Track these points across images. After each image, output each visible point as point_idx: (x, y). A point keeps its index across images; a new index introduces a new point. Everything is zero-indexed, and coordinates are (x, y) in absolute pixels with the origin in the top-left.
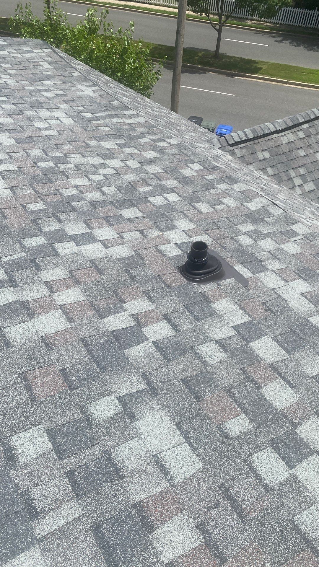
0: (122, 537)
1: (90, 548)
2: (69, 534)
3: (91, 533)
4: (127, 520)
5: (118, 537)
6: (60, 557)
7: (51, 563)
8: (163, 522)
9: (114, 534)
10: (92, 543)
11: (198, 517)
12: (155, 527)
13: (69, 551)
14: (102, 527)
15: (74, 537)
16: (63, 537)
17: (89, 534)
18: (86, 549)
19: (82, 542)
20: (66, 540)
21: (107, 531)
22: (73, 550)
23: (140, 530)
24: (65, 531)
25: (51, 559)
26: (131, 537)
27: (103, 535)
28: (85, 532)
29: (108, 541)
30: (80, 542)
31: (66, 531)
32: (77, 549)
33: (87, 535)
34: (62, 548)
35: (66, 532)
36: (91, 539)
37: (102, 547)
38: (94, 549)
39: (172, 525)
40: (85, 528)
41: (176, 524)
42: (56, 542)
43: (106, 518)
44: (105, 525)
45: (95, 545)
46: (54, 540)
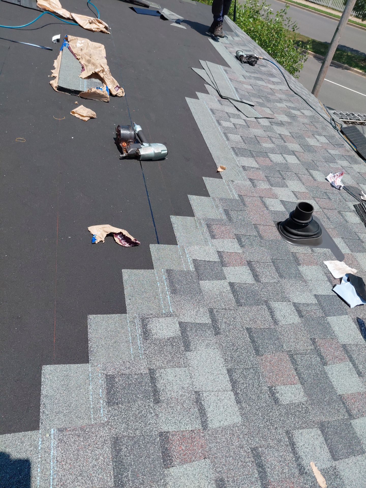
0: (138, 460)
1: (103, 458)
2: (89, 435)
3: (109, 443)
4: (149, 445)
5: (133, 459)
6: (73, 454)
7: (62, 456)
8: (183, 462)
9: (131, 453)
10: (107, 454)
11: (220, 471)
12: (174, 464)
13: (83, 452)
14: (121, 442)
15: (92, 441)
16: (82, 436)
17: (107, 443)
18: (99, 457)
19: (98, 449)
20: (84, 440)
21: (126, 447)
22: (87, 452)
23: (158, 461)
24: (86, 431)
26: (146, 464)
27: (120, 450)
28: (105, 440)
29: (123, 458)
30: (97, 447)
32: (91, 453)
33: (106, 443)
34: (78, 446)
36: (107, 450)
37: (116, 462)
38: (107, 460)
39: (190, 469)
40: (106, 436)
41: (195, 470)
42: (74, 438)
43: (129, 435)
44: (126, 441)
45: (109, 456)
46: (73, 435)
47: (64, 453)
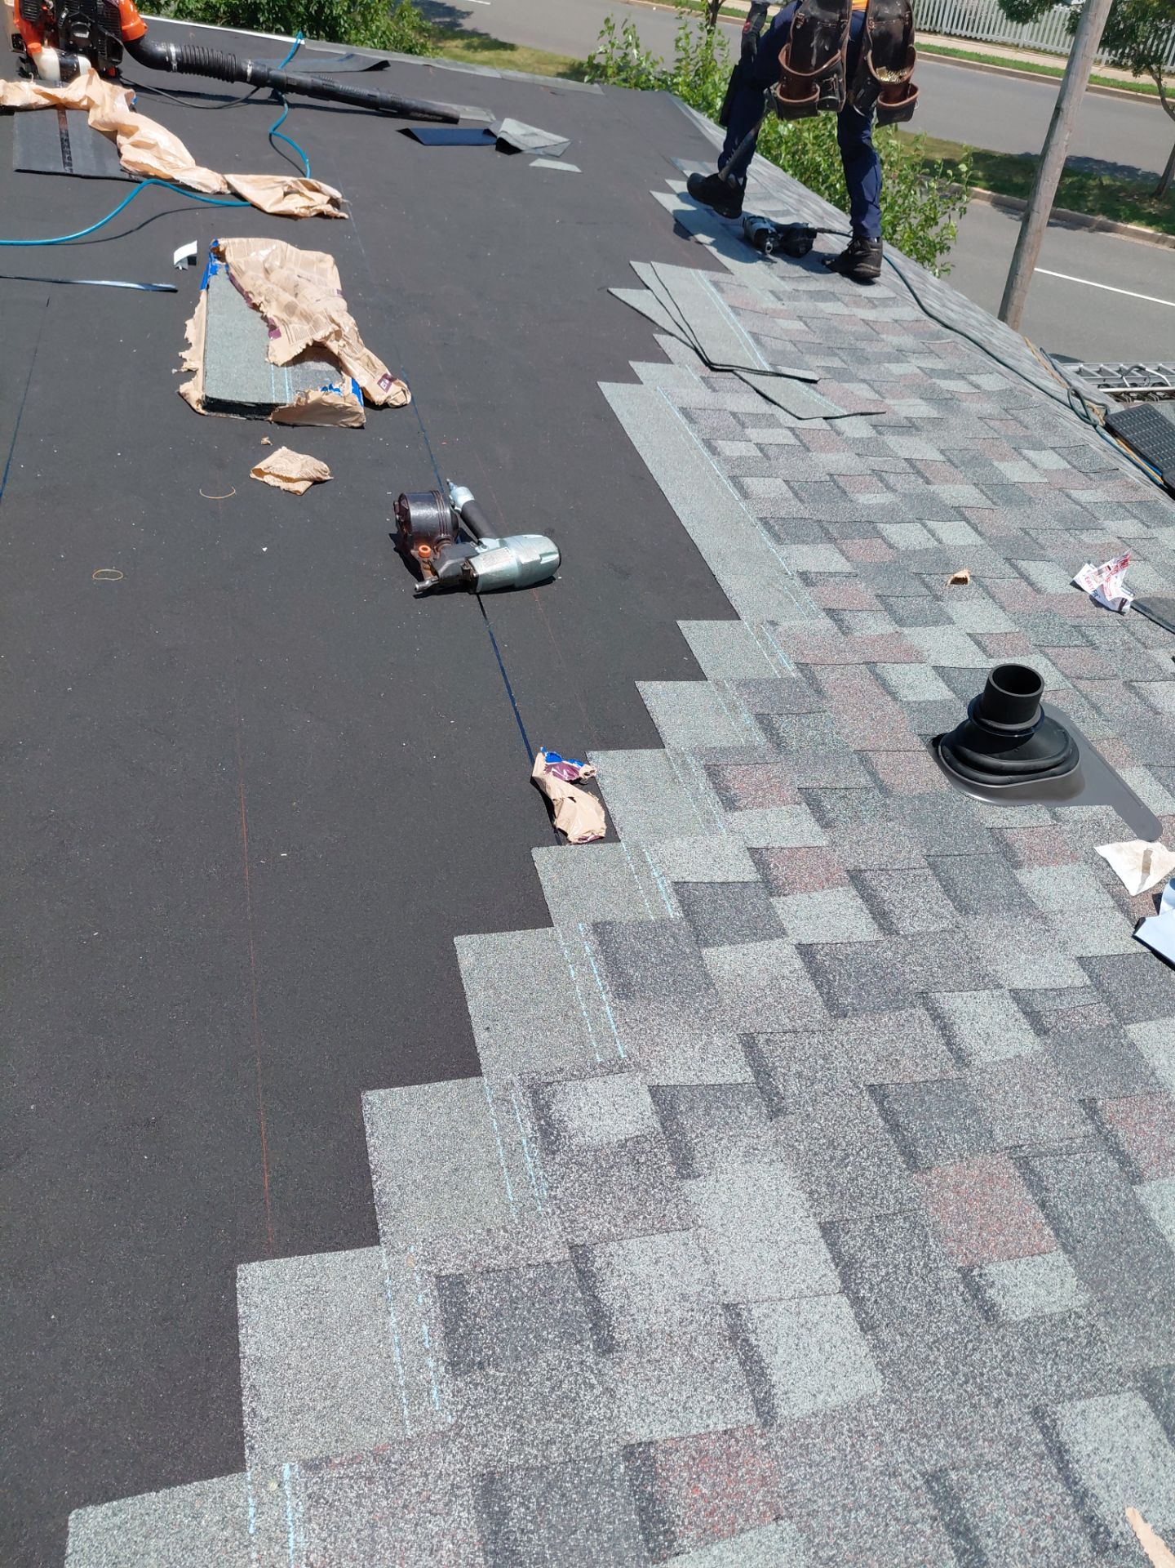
0: (564, 1542)
1: (453, 1544)
2: (403, 1474)
3: (467, 1495)
4: (593, 1491)
5: (549, 1539)
6: (358, 1541)
7: (325, 1548)
8: (710, 1536)
9: (541, 1522)
10: (464, 1529)
11: (831, 1559)
12: (680, 1545)
13: (389, 1532)
14: (507, 1488)
15: (413, 1491)
16: (382, 1478)
17: (463, 1496)
19: (436, 1515)
20: (388, 1491)
21: (522, 1504)
22: (401, 1530)
23: (627, 1538)
24: (390, 1462)
25: (330, 1536)
26: (590, 1552)
27: (506, 1513)
28: (452, 1485)
29: (516, 1540)
30: (430, 1512)
31: (395, 1463)
32: (414, 1532)
33: (456, 1496)
35: (393, 1466)
36: (464, 1517)
37: (495, 1553)
38: (465, 1550)
39: (734, 1557)
40: (454, 1473)
41: (750, 1558)
42: (356, 1488)
43: (527, 1461)
44: (518, 1482)
45: (471, 1537)
46: (352, 1478)
47: (329, 1540)
